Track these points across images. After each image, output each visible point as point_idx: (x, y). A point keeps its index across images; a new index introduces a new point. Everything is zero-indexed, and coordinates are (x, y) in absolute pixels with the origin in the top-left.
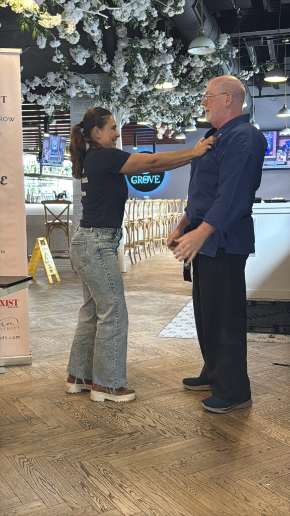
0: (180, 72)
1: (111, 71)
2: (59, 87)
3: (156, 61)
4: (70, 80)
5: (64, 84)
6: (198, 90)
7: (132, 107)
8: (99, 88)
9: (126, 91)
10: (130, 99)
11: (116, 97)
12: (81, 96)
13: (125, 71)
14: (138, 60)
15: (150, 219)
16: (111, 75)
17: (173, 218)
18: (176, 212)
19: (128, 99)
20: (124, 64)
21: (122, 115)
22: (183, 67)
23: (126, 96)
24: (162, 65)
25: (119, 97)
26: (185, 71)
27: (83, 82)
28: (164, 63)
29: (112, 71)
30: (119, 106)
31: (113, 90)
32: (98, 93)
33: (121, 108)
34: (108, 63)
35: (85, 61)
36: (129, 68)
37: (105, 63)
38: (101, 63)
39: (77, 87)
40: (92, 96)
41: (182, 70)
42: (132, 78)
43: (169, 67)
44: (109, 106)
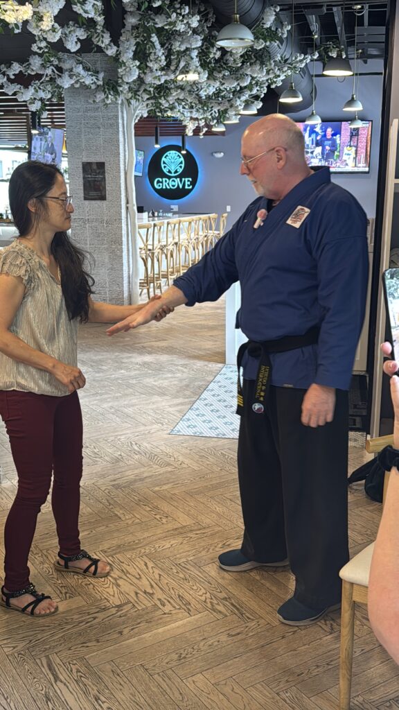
0: (211, 56)
1: (117, 55)
2: (47, 76)
3: (178, 44)
4: (62, 65)
5: (53, 71)
6: (237, 79)
7: (148, 99)
8: (101, 75)
9: (140, 80)
10: (145, 90)
11: (126, 87)
12: (77, 86)
13: (134, 58)
14: (153, 46)
15: (176, 244)
16: (116, 59)
17: (207, 241)
18: (211, 229)
19: (142, 89)
20: (134, 48)
21: (135, 110)
22: (215, 49)
23: (140, 86)
24: (187, 49)
25: (129, 88)
26: (218, 54)
27: (80, 69)
28: (189, 46)
30: (131, 98)
31: (122, 78)
32: (101, 83)
33: (133, 102)
34: (112, 44)
35: (79, 45)
36: (142, 55)
37: (109, 45)
38: (103, 46)
39: (71, 76)
40: (93, 87)
41: (215, 54)
42: (143, 68)
43: (195, 54)
44: (116, 99)
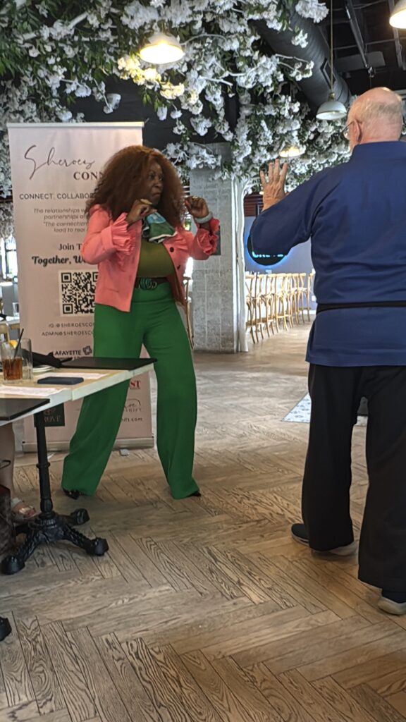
0: (307, 138)
2: (179, 158)
3: (281, 128)
4: (190, 151)
5: (184, 155)
6: (326, 157)
7: (255, 176)
8: (220, 158)
9: (248, 160)
10: (253, 169)
11: (239, 166)
12: (201, 167)
13: (248, 139)
14: (262, 128)
15: (273, 295)
16: (233, 143)
17: (297, 294)
18: (300, 286)
19: (251, 168)
20: (247, 132)
21: (244, 185)
22: (310, 132)
23: (249, 166)
24: (288, 132)
25: (241, 167)
26: (312, 137)
27: (204, 153)
28: (290, 129)
29: (234, 140)
30: (242, 175)
31: (235, 159)
32: (219, 164)
33: (243, 178)
34: (230, 132)
35: (206, 131)
36: (253, 136)
37: (228, 132)
38: (223, 132)
39: (197, 158)
40: (213, 167)
41: (309, 136)
42: (255, 146)
43: (295, 134)
44: (230, 177)
